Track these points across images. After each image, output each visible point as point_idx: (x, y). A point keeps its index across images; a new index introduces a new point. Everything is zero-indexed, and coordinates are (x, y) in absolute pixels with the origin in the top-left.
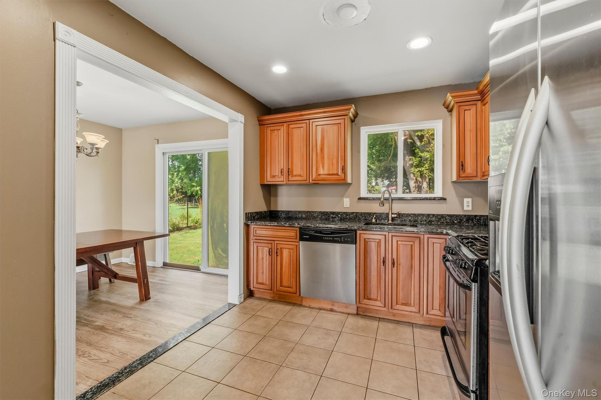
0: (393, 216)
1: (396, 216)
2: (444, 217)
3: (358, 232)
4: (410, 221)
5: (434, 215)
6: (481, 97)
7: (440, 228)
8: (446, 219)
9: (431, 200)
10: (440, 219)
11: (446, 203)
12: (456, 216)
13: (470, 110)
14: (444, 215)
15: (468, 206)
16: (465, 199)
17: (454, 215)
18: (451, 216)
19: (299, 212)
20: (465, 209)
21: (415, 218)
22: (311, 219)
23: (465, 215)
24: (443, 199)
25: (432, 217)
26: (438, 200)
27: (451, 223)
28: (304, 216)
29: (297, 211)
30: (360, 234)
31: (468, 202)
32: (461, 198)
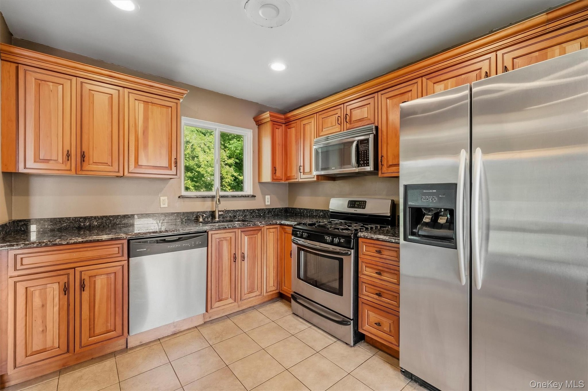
0: (220, 213)
1: (222, 213)
2: (255, 211)
3: (210, 233)
4: (230, 217)
5: (248, 210)
6: (285, 122)
7: (275, 219)
8: (256, 213)
9: (246, 197)
10: (251, 213)
11: (255, 200)
12: (262, 210)
13: (279, 129)
14: (255, 209)
15: (268, 202)
16: (266, 196)
17: (261, 209)
18: (259, 210)
19: (85, 218)
20: (266, 204)
21: (234, 214)
22: (109, 227)
23: (267, 209)
24: (254, 196)
25: (246, 212)
26: (251, 197)
27: (259, 215)
28: (96, 223)
29: (81, 218)
30: (212, 234)
31: (268, 199)
32: (264, 195)
